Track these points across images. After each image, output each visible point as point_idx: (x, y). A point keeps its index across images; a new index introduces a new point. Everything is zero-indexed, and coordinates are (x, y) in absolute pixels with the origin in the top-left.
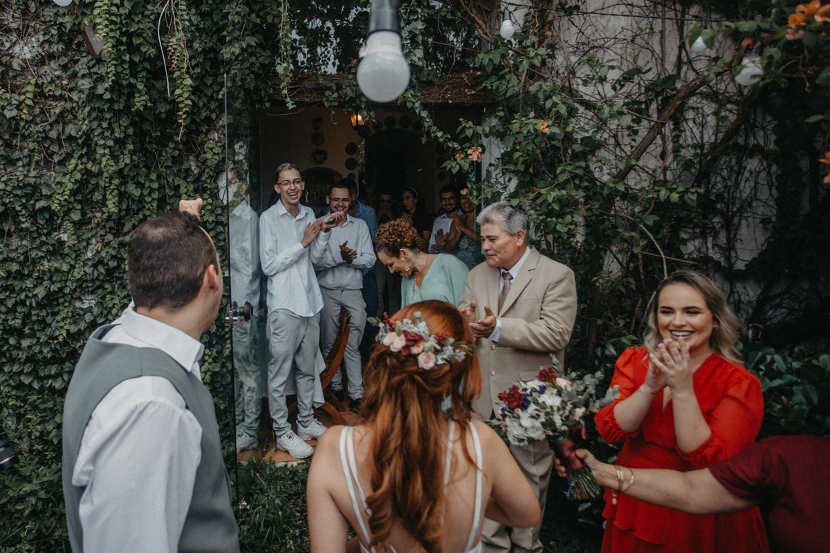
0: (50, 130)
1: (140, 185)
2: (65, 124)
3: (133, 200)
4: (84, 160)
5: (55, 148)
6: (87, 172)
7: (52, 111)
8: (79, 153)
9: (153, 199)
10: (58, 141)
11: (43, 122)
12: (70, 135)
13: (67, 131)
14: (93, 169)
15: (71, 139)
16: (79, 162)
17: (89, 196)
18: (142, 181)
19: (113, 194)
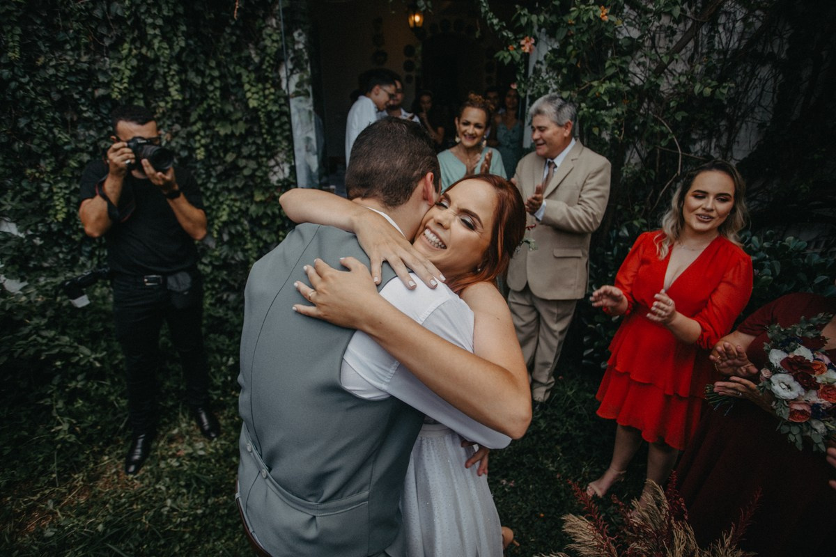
1: (200, 73)
2: (109, 2)
3: (196, 89)
4: (138, 44)
6: (143, 58)
8: (131, 37)
9: (216, 88)
10: (105, 22)
12: (116, 14)
13: (112, 10)
14: (149, 54)
15: (119, 20)
16: (133, 47)
17: (150, 85)
18: (202, 68)
19: (175, 80)
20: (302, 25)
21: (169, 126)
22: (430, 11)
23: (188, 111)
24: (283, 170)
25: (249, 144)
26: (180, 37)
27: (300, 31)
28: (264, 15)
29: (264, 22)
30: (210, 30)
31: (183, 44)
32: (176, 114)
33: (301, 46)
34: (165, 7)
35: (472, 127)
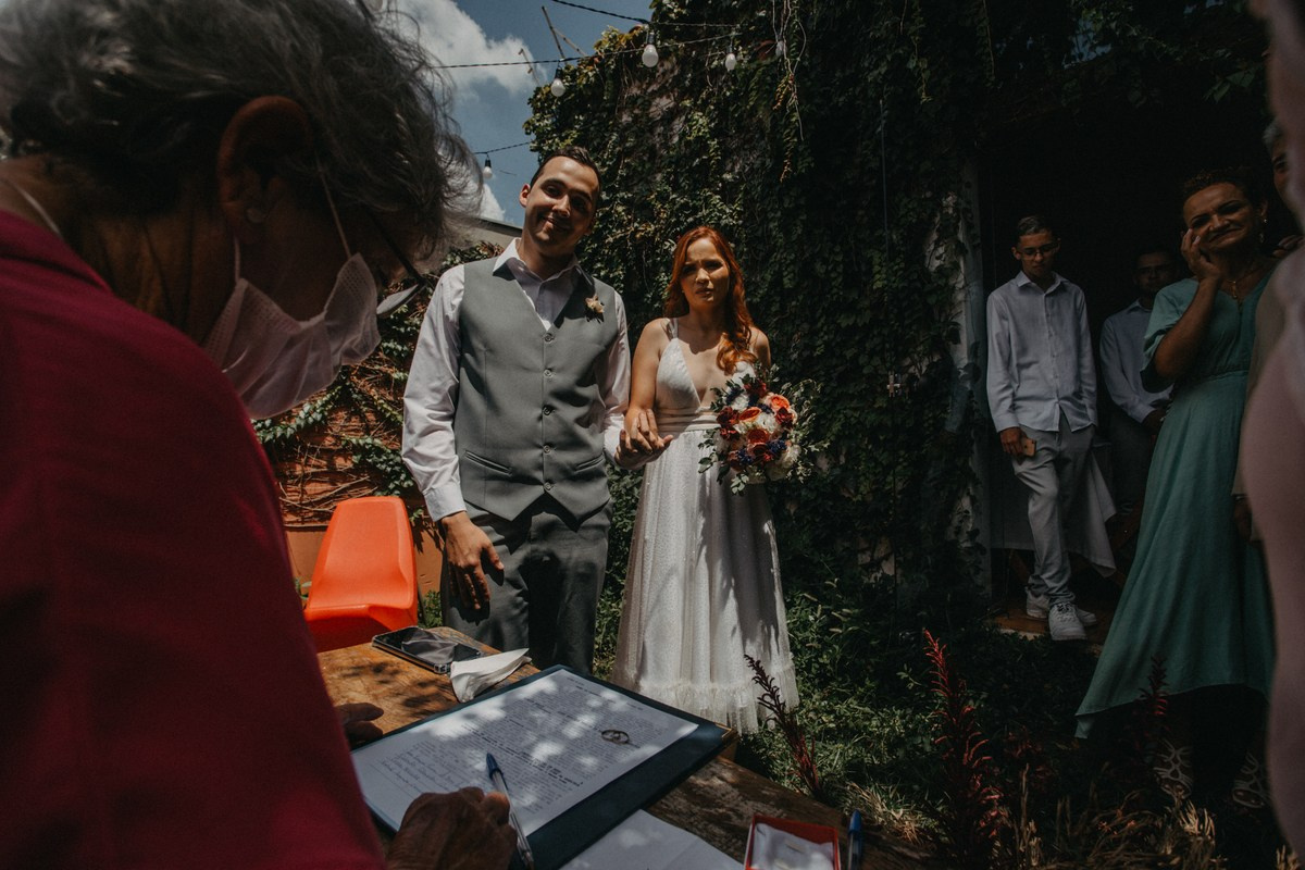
25: (874, 336)
26: (798, 225)
31: (800, 231)
34: (787, 201)
35: (1215, 217)
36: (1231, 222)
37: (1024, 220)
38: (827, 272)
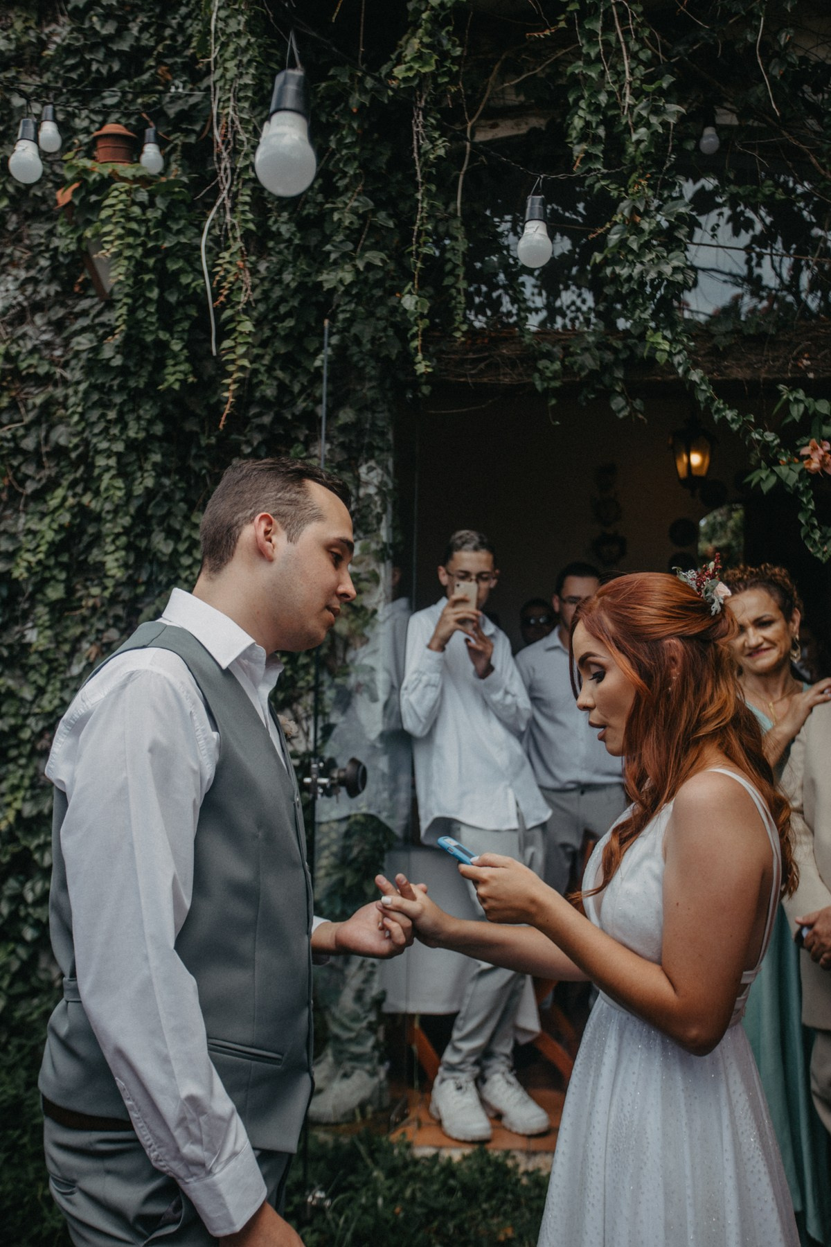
0: (24, 436)
1: (174, 535)
2: (51, 427)
3: (161, 564)
4: (79, 489)
5: (29, 470)
6: (81, 512)
7: (30, 402)
8: (71, 477)
10: (36, 457)
11: (12, 422)
12: (57, 444)
13: (54, 436)
14: (93, 505)
15: (60, 452)
16: (70, 493)
17: (82, 558)
18: (178, 526)
19: (118, 543)
20: (377, 453)
21: (99, 631)
22: (640, 416)
23: (140, 606)
24: (307, 734)
26: (147, 471)
27: (372, 463)
28: (306, 436)
29: (307, 449)
30: (206, 464)
31: (150, 482)
32: (119, 611)
33: (372, 490)
34: (133, 425)
35: (751, 630)
36: (765, 639)
37: (463, 532)
38: (175, 552)
